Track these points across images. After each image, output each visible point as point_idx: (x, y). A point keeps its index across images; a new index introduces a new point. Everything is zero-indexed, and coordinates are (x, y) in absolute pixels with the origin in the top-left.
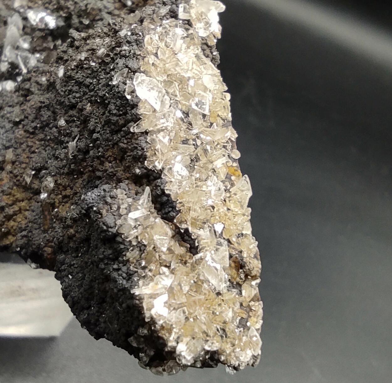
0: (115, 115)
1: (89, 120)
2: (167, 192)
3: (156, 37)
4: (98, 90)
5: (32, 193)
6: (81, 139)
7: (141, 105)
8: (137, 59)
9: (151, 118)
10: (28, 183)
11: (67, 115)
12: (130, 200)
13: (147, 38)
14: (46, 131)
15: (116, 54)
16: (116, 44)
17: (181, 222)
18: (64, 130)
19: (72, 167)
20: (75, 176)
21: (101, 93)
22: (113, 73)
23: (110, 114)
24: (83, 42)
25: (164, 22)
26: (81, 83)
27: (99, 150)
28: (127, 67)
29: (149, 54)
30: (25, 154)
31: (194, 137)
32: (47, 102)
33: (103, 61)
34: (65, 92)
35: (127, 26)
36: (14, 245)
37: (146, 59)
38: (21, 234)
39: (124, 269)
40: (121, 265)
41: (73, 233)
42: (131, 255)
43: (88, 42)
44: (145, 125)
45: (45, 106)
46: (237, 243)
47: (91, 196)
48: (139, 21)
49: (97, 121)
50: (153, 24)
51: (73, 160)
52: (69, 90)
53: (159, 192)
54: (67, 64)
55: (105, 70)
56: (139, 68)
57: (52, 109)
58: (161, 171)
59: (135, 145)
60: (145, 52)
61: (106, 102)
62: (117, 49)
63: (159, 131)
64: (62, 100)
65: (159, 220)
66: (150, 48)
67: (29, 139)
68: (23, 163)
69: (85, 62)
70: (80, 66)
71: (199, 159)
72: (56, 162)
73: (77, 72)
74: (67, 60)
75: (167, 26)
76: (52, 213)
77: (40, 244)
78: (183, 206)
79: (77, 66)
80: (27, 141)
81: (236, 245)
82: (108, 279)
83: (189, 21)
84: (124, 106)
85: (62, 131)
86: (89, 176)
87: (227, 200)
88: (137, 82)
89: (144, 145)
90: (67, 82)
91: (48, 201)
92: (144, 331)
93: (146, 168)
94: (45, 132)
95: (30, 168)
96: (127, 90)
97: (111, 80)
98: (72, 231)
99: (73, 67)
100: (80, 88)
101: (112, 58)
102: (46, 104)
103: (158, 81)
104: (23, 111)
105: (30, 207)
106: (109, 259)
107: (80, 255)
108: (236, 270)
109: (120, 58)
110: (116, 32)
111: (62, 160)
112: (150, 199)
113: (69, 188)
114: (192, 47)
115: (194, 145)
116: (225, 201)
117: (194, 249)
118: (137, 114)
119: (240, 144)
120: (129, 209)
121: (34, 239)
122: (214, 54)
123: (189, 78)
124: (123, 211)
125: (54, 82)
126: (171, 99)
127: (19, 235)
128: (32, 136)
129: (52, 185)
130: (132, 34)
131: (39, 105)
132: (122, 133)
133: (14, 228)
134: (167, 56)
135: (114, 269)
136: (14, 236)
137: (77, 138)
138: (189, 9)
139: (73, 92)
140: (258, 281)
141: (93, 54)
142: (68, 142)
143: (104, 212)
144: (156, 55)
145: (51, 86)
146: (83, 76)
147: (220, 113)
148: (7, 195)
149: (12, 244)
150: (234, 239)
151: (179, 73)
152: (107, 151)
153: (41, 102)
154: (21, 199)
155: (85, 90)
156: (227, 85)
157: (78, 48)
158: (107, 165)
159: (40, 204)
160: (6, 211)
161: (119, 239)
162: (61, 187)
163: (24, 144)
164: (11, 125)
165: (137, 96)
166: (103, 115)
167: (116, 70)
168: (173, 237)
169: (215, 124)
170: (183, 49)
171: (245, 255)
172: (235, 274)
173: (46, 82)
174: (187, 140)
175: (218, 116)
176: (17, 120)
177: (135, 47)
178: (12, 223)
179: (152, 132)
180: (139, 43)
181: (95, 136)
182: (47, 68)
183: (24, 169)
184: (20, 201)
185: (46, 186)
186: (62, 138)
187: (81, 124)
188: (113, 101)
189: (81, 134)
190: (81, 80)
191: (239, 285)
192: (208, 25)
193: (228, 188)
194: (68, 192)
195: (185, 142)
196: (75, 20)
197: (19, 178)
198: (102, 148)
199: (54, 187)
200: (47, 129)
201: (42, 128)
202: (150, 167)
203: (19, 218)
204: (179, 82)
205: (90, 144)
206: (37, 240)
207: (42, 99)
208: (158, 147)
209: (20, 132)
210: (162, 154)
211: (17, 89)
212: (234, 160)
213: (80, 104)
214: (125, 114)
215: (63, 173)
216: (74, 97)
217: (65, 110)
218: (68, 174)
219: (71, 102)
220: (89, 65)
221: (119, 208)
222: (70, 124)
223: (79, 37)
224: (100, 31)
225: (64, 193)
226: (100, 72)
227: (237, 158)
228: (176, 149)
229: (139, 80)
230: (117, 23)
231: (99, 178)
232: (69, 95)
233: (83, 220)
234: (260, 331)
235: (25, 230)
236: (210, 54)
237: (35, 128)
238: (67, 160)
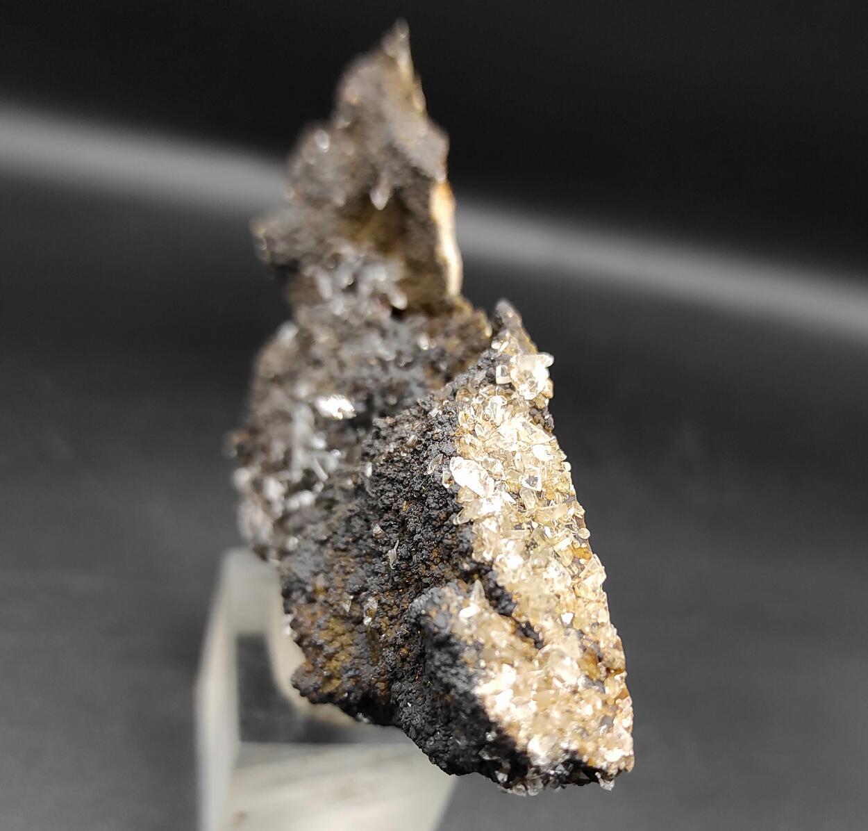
0: (434, 508)
1: (408, 520)
2: (500, 584)
3: (470, 412)
4: (413, 484)
5: (354, 623)
6: (401, 545)
7: (461, 493)
8: (451, 441)
9: (474, 505)
10: (348, 611)
11: (381, 520)
12: (461, 598)
13: (461, 414)
14: (361, 545)
15: (428, 440)
16: (427, 427)
17: (520, 616)
18: (381, 538)
19: (395, 580)
20: (401, 591)
21: (417, 488)
22: (426, 462)
23: (429, 508)
24: (390, 430)
25: (481, 391)
26: (393, 479)
27: (423, 552)
28: (441, 452)
29: (464, 433)
30: (340, 576)
31: (529, 520)
32: (357, 509)
33: (415, 450)
34: (376, 493)
35: (438, 404)
36: (340, 690)
37: (462, 439)
38: (347, 675)
39: (462, 672)
40: (459, 669)
41: (406, 652)
42: (468, 655)
43: (396, 429)
44: (468, 515)
45: (356, 515)
46: (592, 632)
47: (419, 602)
48: (451, 395)
49: (416, 520)
50: (468, 397)
51: (396, 572)
52: (381, 490)
53: (492, 585)
54: (374, 460)
55: (418, 459)
56: (455, 452)
57: (364, 517)
58: (492, 562)
59: (460, 538)
60: (460, 432)
61: (424, 495)
62: (428, 433)
63: (485, 518)
64: (375, 504)
65: (495, 616)
66: (465, 426)
67: (341, 558)
68: (338, 588)
69: (395, 454)
70: (390, 460)
71: (536, 544)
72: (377, 578)
73: (388, 468)
74: (374, 456)
75: (485, 395)
76: (380, 641)
77: (371, 680)
78: (520, 596)
79: (386, 461)
80: (340, 561)
81: (591, 635)
82: (448, 687)
83: (510, 384)
84: (444, 497)
85: (379, 540)
86: (417, 588)
87: (576, 587)
88: (454, 468)
89: (469, 536)
90: (377, 481)
91: (373, 626)
92: (490, 736)
93: (475, 562)
94: (359, 547)
95: (348, 593)
96: (443, 478)
97: (426, 470)
98: (404, 651)
99: (382, 463)
100: (393, 485)
101: (425, 445)
102: (356, 512)
103: (478, 462)
104: (329, 527)
105: (353, 641)
106: (445, 665)
107: (417, 678)
108: (594, 664)
109: (433, 443)
110: (426, 413)
111: (383, 575)
112: (483, 594)
113: (395, 606)
114: (517, 415)
115: (529, 529)
116: (574, 588)
117: (538, 644)
118: (457, 503)
119: (589, 521)
120: (460, 607)
121: (363, 676)
122: (546, 417)
123: (514, 453)
124: (453, 610)
125: (363, 484)
126: (495, 480)
127: (345, 676)
128: (344, 554)
129: (375, 606)
130: (444, 413)
131: (349, 514)
132: (445, 527)
133: (338, 668)
134: (486, 431)
135: (452, 675)
136: (339, 679)
137: (397, 545)
138: (509, 370)
139: (386, 492)
140: (624, 674)
141: (402, 443)
142: (387, 552)
143: (433, 614)
144: (473, 433)
145: (359, 489)
146: (395, 471)
147: (559, 488)
148: (324, 630)
149: (337, 688)
150: (587, 630)
151: (502, 449)
152: (431, 552)
153: (350, 511)
154: (341, 632)
155: (399, 487)
156: (565, 453)
157: (385, 438)
158: (434, 567)
159: (364, 634)
160: (325, 649)
161: (453, 640)
162: (385, 606)
163: (337, 565)
164: (318, 546)
165: (455, 483)
166: (421, 512)
167: (430, 458)
168: (514, 633)
169: (552, 502)
170: (506, 418)
171: (602, 645)
172: (593, 669)
173: (353, 486)
174: (521, 524)
175: (557, 490)
176: (325, 538)
177: (449, 427)
178: (334, 663)
179: (479, 521)
180: (452, 422)
181: (416, 538)
182: (350, 468)
183: (341, 594)
184: (340, 635)
185: (368, 609)
186: (380, 548)
187: (399, 528)
188: (431, 493)
189: (401, 539)
190: (393, 477)
191: (601, 682)
192: (535, 385)
193: (576, 573)
194: (395, 612)
195: (518, 527)
196: (378, 402)
197: (335, 607)
198: (426, 550)
199: (378, 608)
200: (361, 541)
201: (355, 541)
202: (479, 560)
203: (342, 656)
204: (503, 459)
205: (412, 548)
206: (367, 677)
207: (351, 506)
208: (485, 535)
209: (328, 552)
210: (490, 543)
211: (318, 501)
212: (584, 541)
213: (395, 504)
214: (446, 505)
215: (387, 590)
216: (388, 497)
217: (380, 515)
218: (392, 590)
219: (384, 504)
220: (400, 456)
221: (449, 607)
222: (387, 530)
223: (385, 426)
224: (408, 414)
225: (390, 614)
226: (414, 463)
227: (586, 538)
228: (506, 536)
229: (456, 465)
230: (426, 402)
231: (427, 585)
232: (382, 495)
233: (414, 634)
234: (630, 730)
235: (350, 669)
236: (542, 418)
237: (347, 543)
238: (389, 574)
